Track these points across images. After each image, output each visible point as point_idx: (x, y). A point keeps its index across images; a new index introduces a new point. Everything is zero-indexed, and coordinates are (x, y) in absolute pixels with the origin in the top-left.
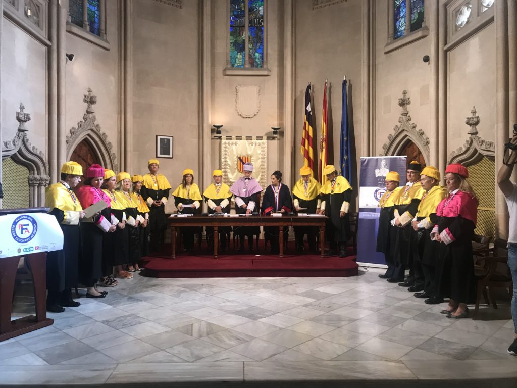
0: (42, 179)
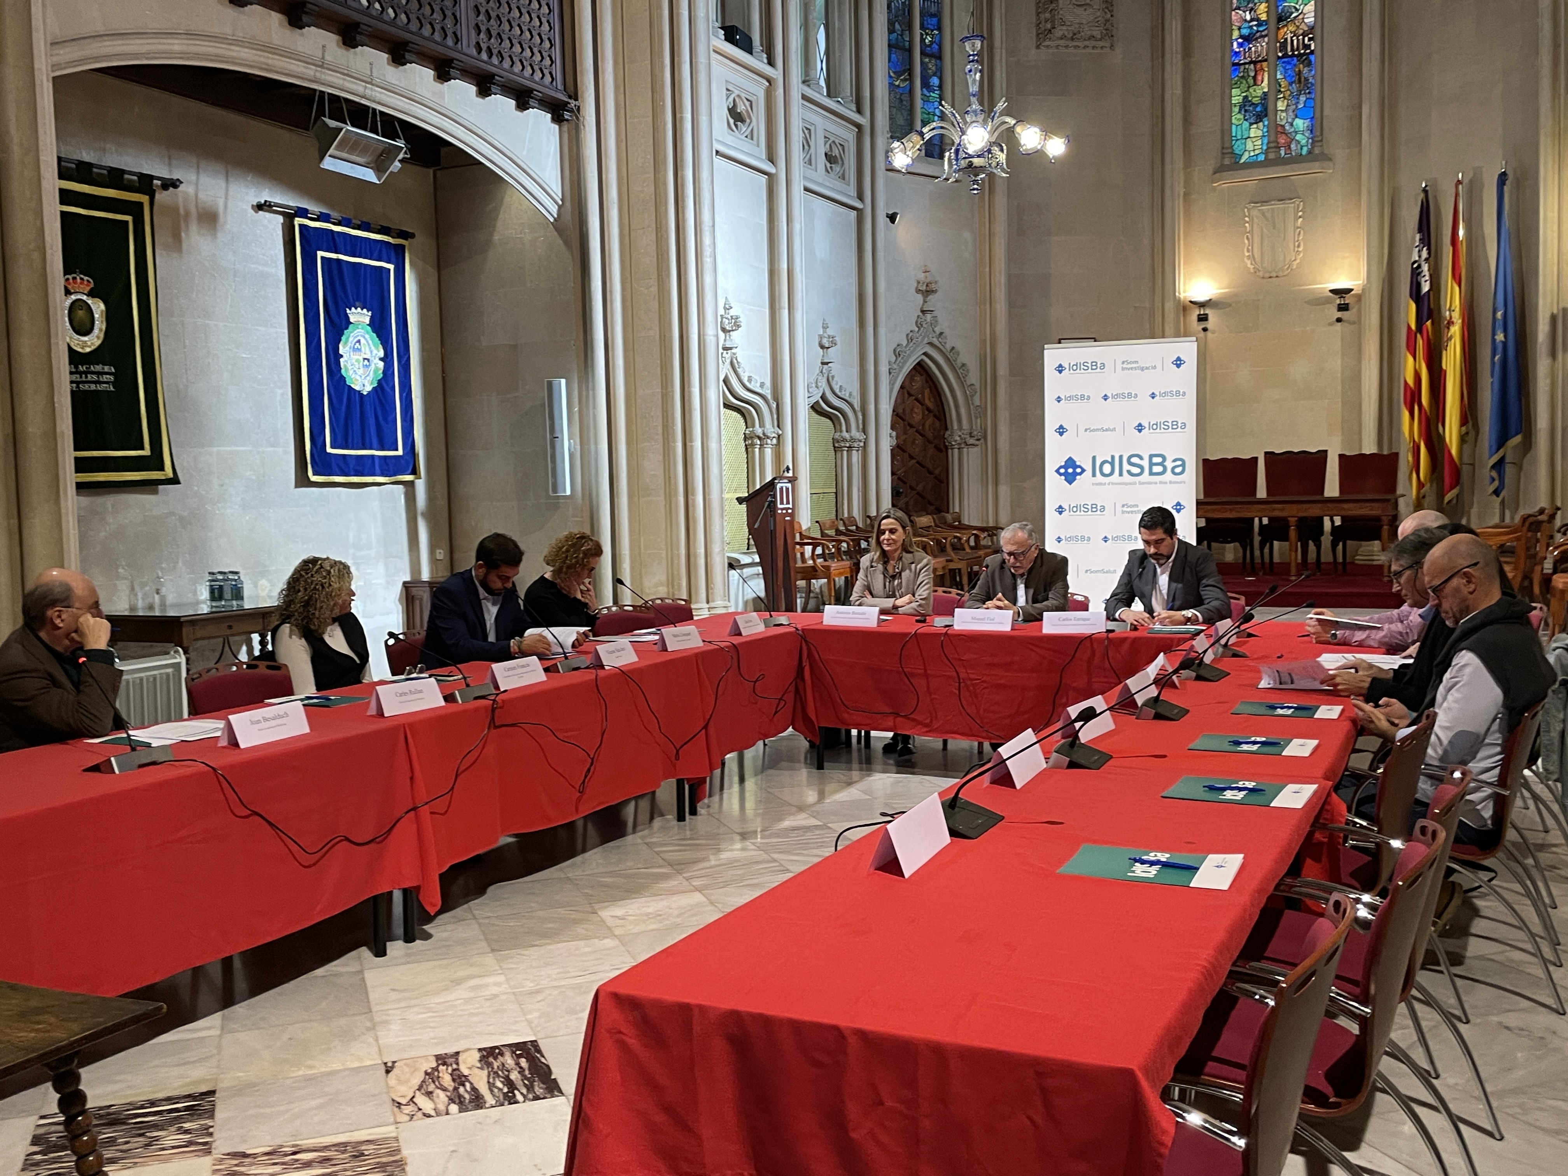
0: (853, 440)
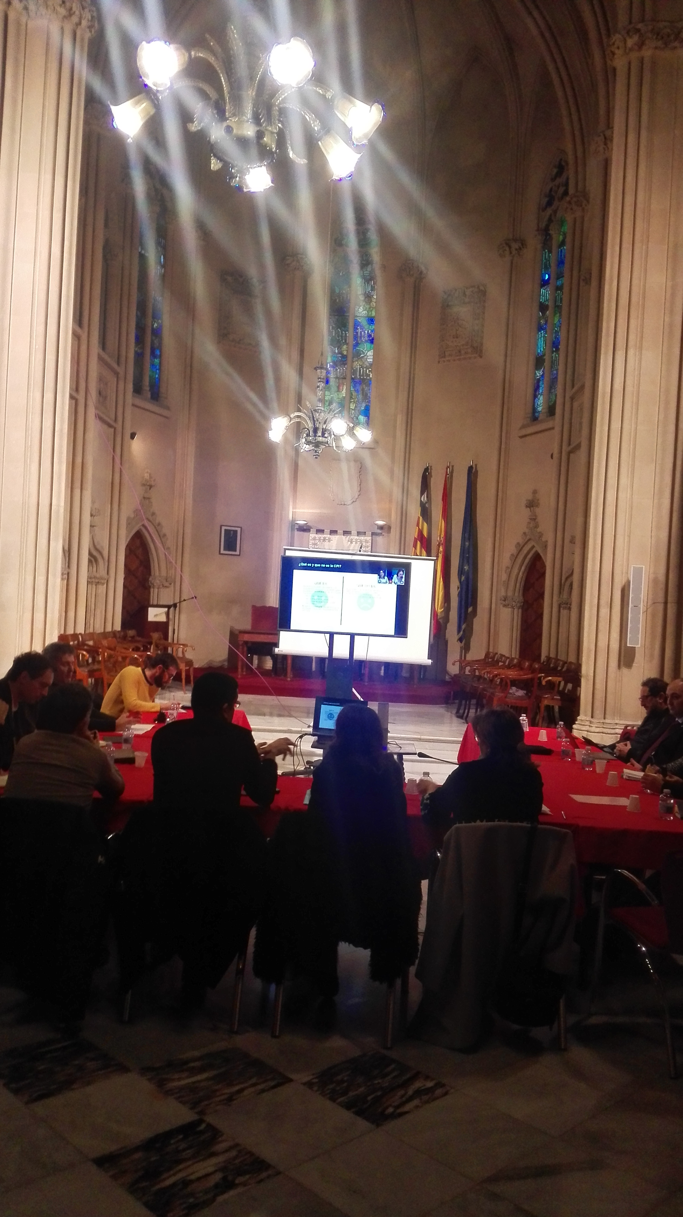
0: (100, 578)
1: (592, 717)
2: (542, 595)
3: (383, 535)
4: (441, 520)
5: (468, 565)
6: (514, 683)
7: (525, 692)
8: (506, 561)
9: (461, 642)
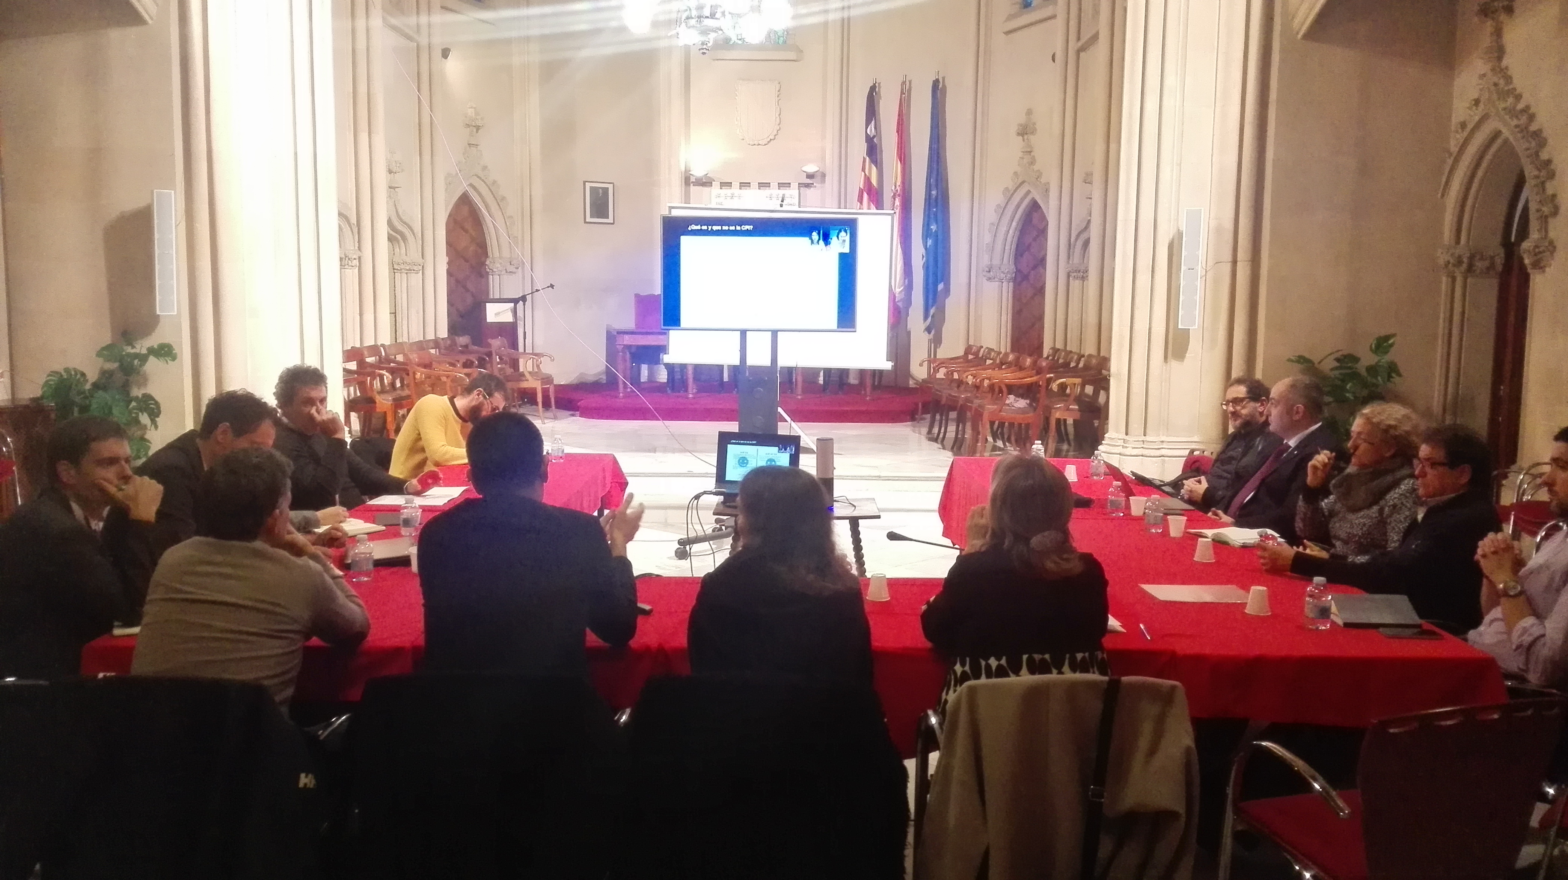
0: (412, 263)
1: (1127, 434)
2: (1042, 261)
3: (815, 187)
4: (897, 160)
5: (937, 223)
6: (1011, 389)
7: (1028, 401)
8: (990, 215)
9: (929, 333)
